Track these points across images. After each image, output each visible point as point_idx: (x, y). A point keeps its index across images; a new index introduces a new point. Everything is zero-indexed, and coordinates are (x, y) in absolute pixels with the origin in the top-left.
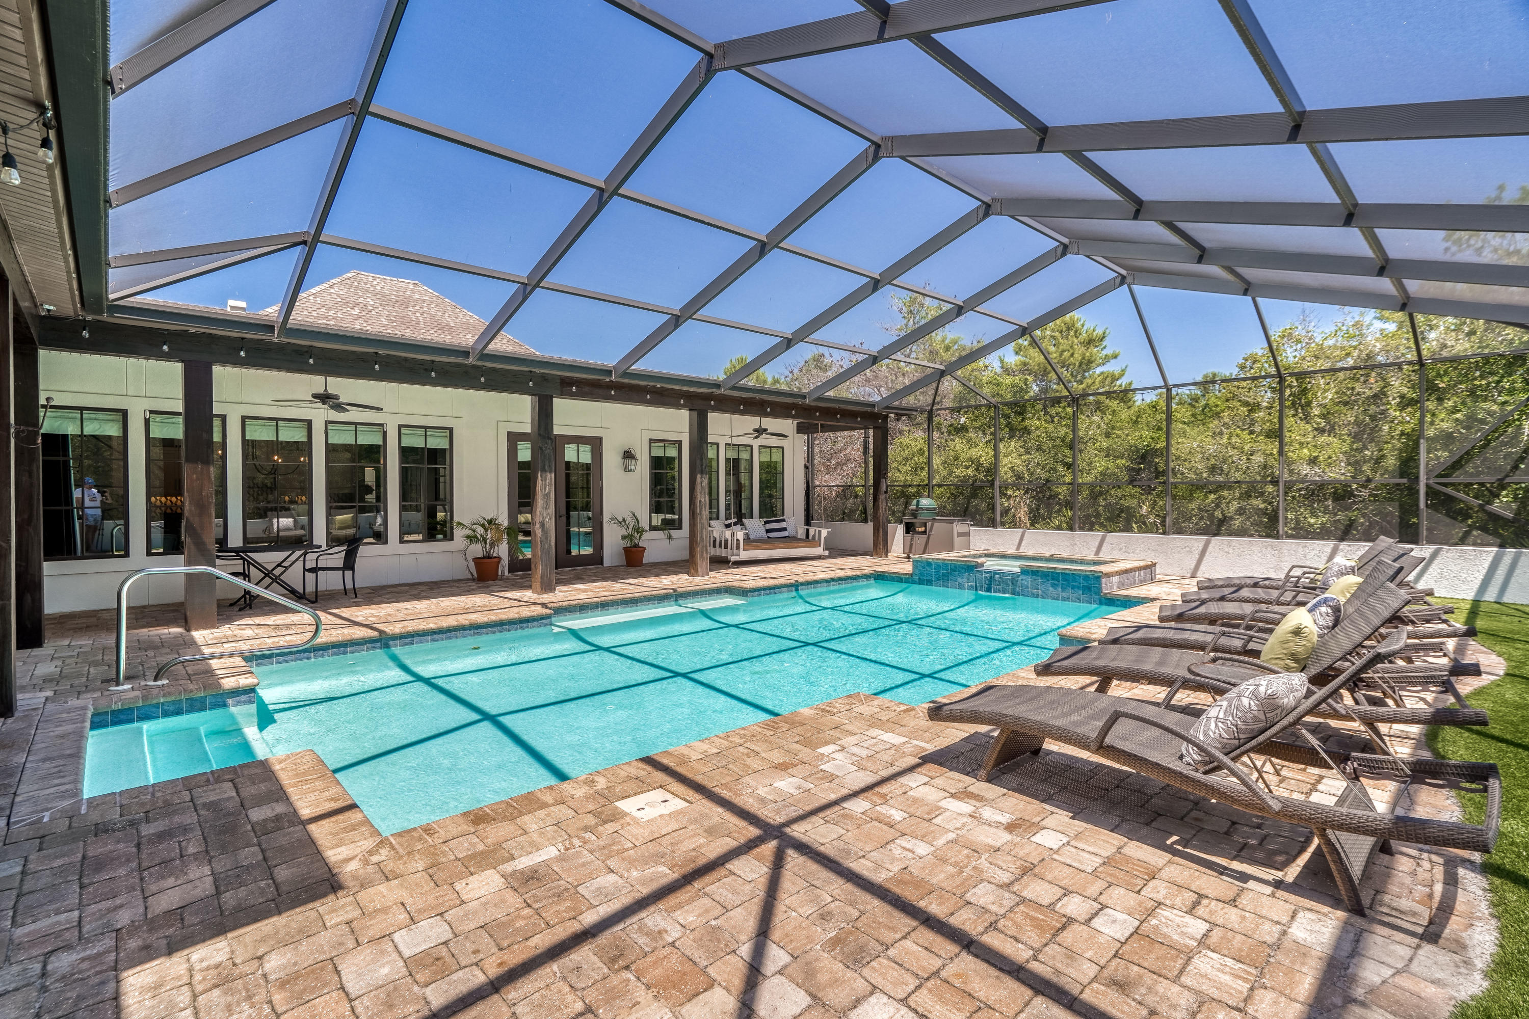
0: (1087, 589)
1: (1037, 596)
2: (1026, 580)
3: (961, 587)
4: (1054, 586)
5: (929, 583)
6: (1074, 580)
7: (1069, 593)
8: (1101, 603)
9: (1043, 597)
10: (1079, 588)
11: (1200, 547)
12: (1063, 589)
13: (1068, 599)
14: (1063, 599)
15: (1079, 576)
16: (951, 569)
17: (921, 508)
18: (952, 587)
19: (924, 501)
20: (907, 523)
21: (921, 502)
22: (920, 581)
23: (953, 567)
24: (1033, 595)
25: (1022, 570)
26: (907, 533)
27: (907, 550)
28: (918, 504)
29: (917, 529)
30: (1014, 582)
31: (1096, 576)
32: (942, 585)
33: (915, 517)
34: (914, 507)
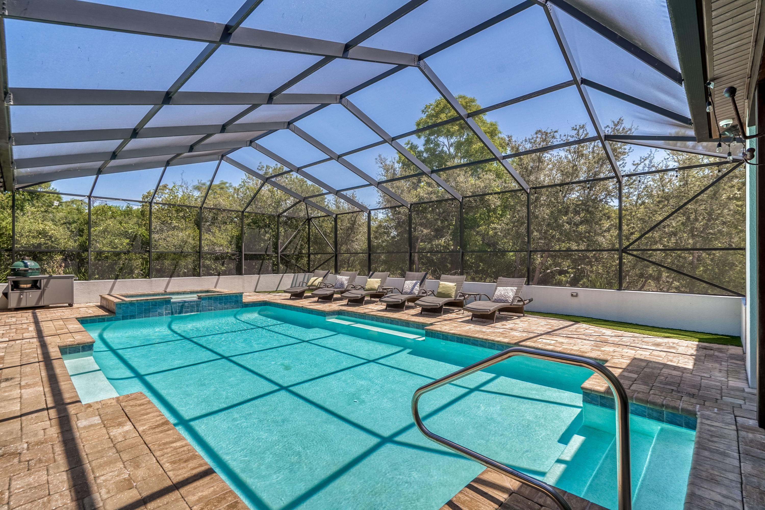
0: (237, 302)
1: (212, 310)
2: (204, 303)
3: (160, 315)
4: (220, 303)
5: (133, 317)
6: (231, 299)
7: (228, 305)
8: (243, 307)
9: (214, 310)
10: (233, 302)
12: (225, 304)
13: (227, 308)
14: (225, 309)
15: (233, 296)
16: (152, 305)
17: (30, 269)
18: (153, 316)
19: (31, 264)
20: (13, 282)
21: (29, 264)
22: (124, 318)
23: (153, 303)
24: (209, 310)
25: (200, 298)
26: (12, 290)
27: (13, 304)
28: (26, 266)
29: (22, 286)
30: (198, 305)
31: (241, 295)
32: (145, 317)
33: (25, 276)
34: (24, 268)
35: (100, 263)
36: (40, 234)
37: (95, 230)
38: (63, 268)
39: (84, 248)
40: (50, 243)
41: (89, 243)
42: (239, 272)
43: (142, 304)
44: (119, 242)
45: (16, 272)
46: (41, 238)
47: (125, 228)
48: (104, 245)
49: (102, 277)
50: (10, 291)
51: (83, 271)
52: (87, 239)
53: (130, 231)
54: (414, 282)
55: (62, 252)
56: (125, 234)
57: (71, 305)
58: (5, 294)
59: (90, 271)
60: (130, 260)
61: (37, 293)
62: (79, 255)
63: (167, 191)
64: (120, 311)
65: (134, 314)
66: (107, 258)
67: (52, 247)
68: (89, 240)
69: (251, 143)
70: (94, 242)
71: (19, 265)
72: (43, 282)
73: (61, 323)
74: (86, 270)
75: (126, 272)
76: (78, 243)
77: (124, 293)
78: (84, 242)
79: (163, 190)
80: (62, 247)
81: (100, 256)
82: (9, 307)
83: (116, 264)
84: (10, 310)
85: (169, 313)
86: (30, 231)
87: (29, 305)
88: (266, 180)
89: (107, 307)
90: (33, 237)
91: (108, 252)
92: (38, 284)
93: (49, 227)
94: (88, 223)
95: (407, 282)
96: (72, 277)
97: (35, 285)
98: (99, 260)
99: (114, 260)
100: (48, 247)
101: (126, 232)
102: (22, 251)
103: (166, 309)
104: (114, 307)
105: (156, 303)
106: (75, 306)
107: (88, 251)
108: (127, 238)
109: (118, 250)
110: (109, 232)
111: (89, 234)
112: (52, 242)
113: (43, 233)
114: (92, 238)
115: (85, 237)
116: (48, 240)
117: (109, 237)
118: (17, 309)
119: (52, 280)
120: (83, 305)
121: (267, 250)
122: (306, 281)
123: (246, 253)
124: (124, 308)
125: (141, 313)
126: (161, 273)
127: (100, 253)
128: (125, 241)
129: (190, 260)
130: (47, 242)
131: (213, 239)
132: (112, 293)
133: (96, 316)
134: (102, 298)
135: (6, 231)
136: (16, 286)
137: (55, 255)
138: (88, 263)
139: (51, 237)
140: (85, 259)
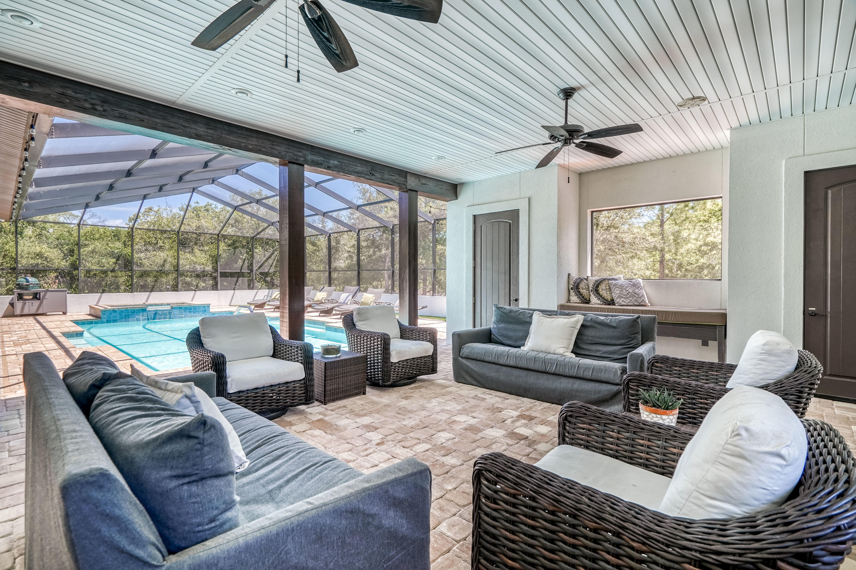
0: (204, 311)
1: (182, 317)
2: (176, 312)
3: (138, 320)
4: (190, 312)
6: (199, 309)
7: (197, 314)
9: (185, 317)
10: (201, 311)
11: (192, 295)
12: (194, 313)
13: (196, 316)
14: (194, 316)
15: (203, 306)
16: (131, 312)
17: (32, 284)
18: (132, 321)
19: (32, 280)
20: (18, 294)
21: (30, 280)
22: (108, 322)
23: (132, 311)
24: (180, 317)
25: (172, 308)
26: (18, 300)
27: (18, 312)
28: (27, 281)
29: (25, 297)
30: (170, 313)
31: (208, 306)
32: (125, 321)
33: (26, 289)
34: (25, 283)
35: (89, 279)
36: (38, 255)
37: (84, 251)
38: (57, 284)
39: (75, 266)
40: (46, 263)
41: (80, 262)
42: (215, 287)
43: (122, 311)
44: (106, 261)
45: (20, 286)
46: (38, 259)
47: (111, 248)
48: (92, 264)
49: (91, 291)
50: (16, 301)
51: (74, 286)
52: (77, 259)
53: (116, 251)
54: (348, 294)
55: (56, 270)
56: (111, 254)
57: (65, 313)
58: (12, 304)
59: (80, 287)
60: (116, 277)
61: (36, 303)
62: (70, 273)
63: (153, 212)
64: (105, 316)
65: (116, 319)
66: (96, 276)
67: (48, 266)
68: (79, 259)
69: (213, 181)
70: (84, 262)
71: (21, 280)
72: (42, 294)
73: (60, 323)
74: (77, 285)
75: (113, 288)
76: (69, 262)
77: (109, 304)
78: (74, 261)
79: (148, 212)
80: (56, 266)
81: (89, 274)
82: (16, 314)
83: (103, 280)
84: (16, 316)
85: (145, 319)
86: (29, 253)
87: (31, 313)
88: (236, 208)
89: (95, 315)
90: (32, 258)
91: (96, 270)
92: (38, 296)
93: (44, 249)
94: (78, 244)
95: (343, 295)
96: (65, 291)
97: (36, 296)
98: (89, 277)
99: (101, 277)
100: (44, 267)
101: (113, 252)
102: (23, 270)
103: (143, 316)
104: (100, 314)
105: (134, 311)
106: (68, 314)
107: (78, 270)
108: (114, 258)
109: (105, 268)
110: (96, 253)
111: (79, 255)
112: (48, 262)
113: (39, 255)
114: (82, 257)
115: (75, 256)
116: (44, 260)
117: (97, 257)
118: (22, 316)
119: (48, 293)
120: (75, 314)
121: (242, 268)
122: (270, 295)
123: (222, 271)
124: (108, 314)
125: (122, 318)
126: (144, 288)
127: (88, 271)
128: (112, 260)
129: (171, 277)
130: (43, 262)
131: (193, 258)
132: (99, 305)
133: (85, 320)
134: (91, 307)
135: (9, 253)
136: (20, 297)
137: (50, 272)
138: (78, 279)
139: (46, 258)
140: (76, 276)
